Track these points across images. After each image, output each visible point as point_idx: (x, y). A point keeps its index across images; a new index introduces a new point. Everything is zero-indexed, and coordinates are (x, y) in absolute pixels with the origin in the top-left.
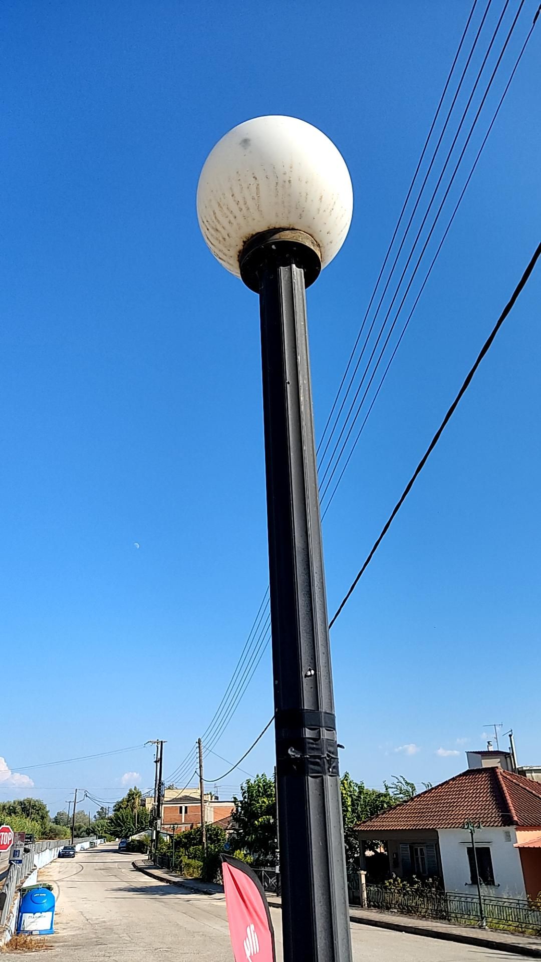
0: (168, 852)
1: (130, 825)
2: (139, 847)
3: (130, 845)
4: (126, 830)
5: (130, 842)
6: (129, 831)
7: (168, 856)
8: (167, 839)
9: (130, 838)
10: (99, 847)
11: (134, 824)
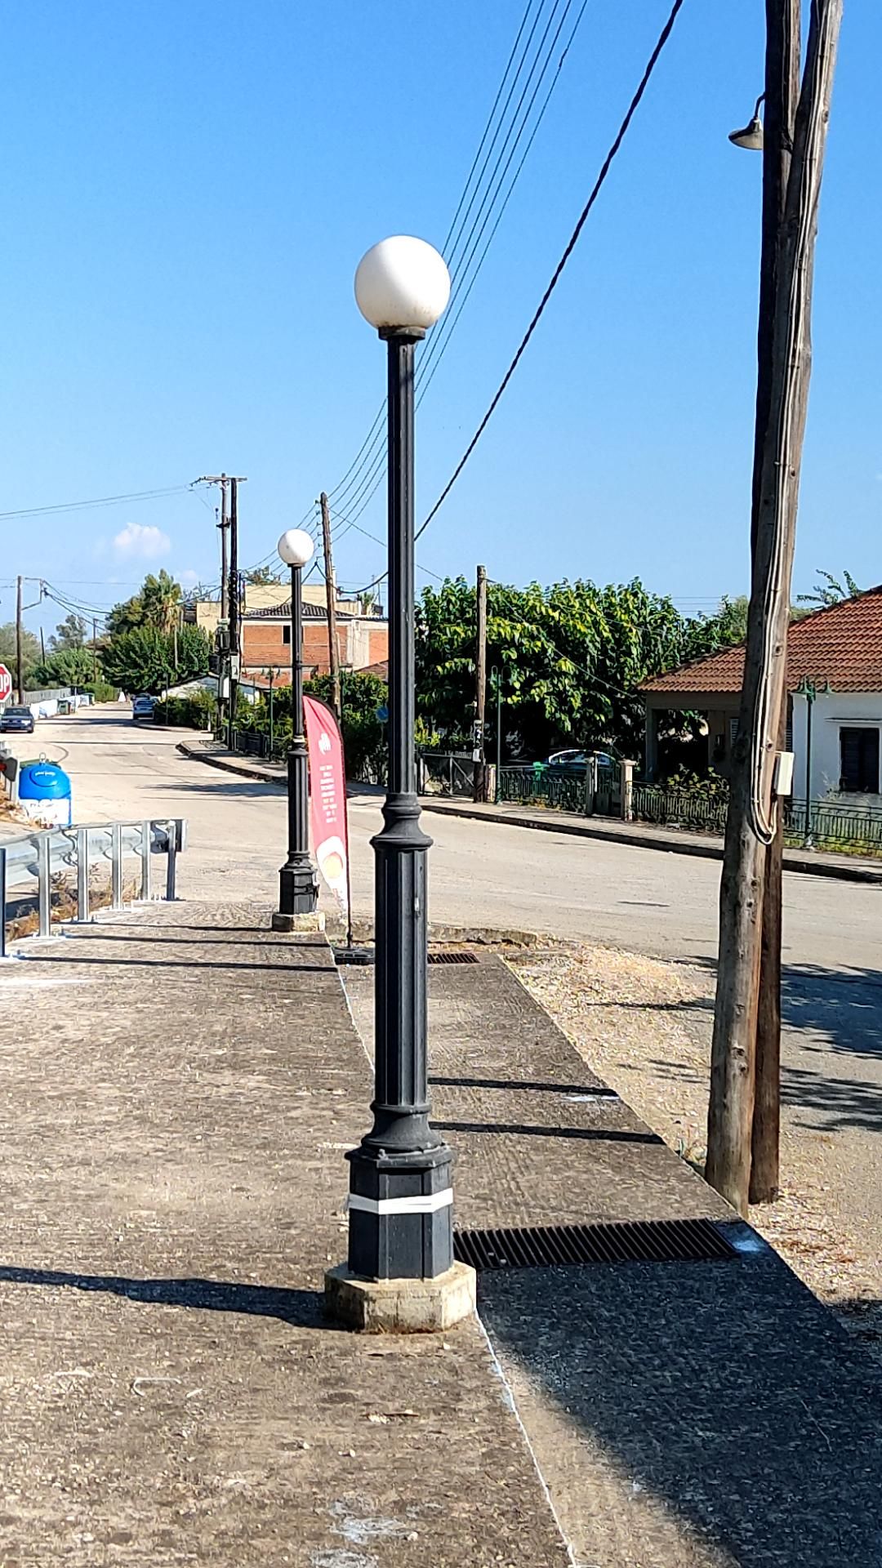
0: (260, 724)
1: (160, 665)
2: (188, 716)
3: (164, 710)
4: (150, 677)
5: (164, 704)
6: (160, 677)
7: (259, 731)
8: (253, 698)
9: (164, 693)
10: (81, 714)
11: (171, 663)
